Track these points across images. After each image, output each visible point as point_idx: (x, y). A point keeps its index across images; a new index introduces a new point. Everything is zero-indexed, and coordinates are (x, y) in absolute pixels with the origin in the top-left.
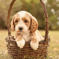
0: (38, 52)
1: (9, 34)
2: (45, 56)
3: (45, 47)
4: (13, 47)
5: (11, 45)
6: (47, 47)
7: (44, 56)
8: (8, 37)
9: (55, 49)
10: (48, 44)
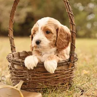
0: (58, 78)
1: (12, 49)
2: (69, 85)
3: (70, 71)
4: (20, 71)
5: (16, 66)
6: (72, 71)
7: (67, 84)
8: (11, 55)
9: (85, 72)
10: (74, 65)
